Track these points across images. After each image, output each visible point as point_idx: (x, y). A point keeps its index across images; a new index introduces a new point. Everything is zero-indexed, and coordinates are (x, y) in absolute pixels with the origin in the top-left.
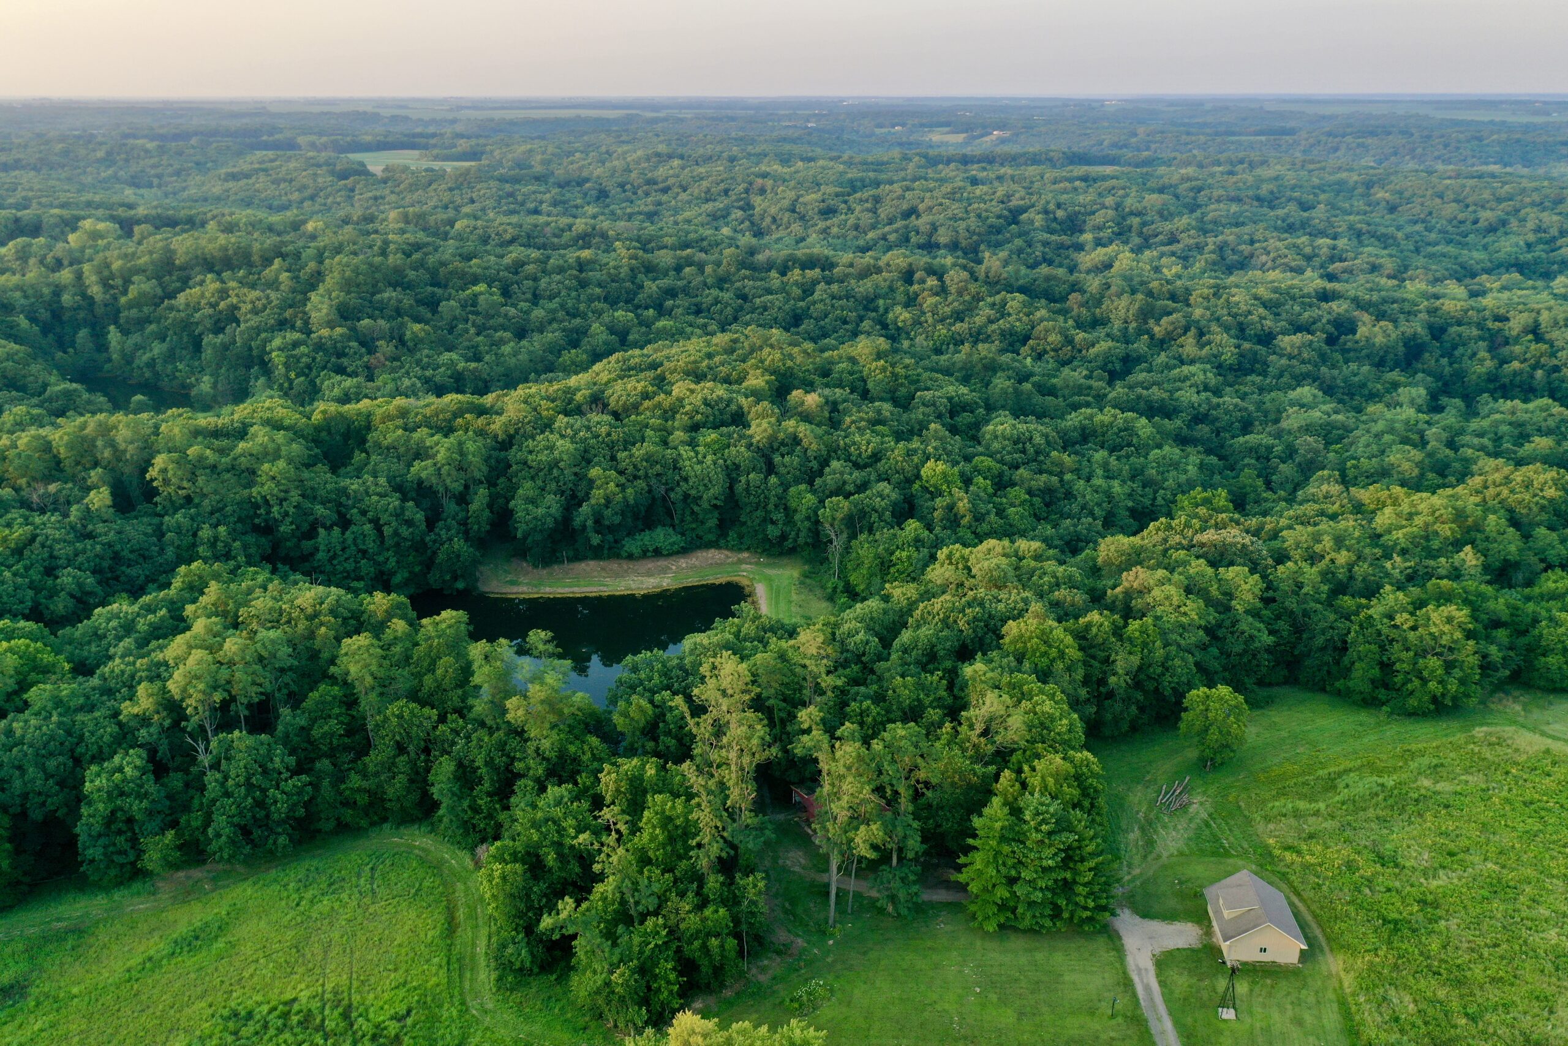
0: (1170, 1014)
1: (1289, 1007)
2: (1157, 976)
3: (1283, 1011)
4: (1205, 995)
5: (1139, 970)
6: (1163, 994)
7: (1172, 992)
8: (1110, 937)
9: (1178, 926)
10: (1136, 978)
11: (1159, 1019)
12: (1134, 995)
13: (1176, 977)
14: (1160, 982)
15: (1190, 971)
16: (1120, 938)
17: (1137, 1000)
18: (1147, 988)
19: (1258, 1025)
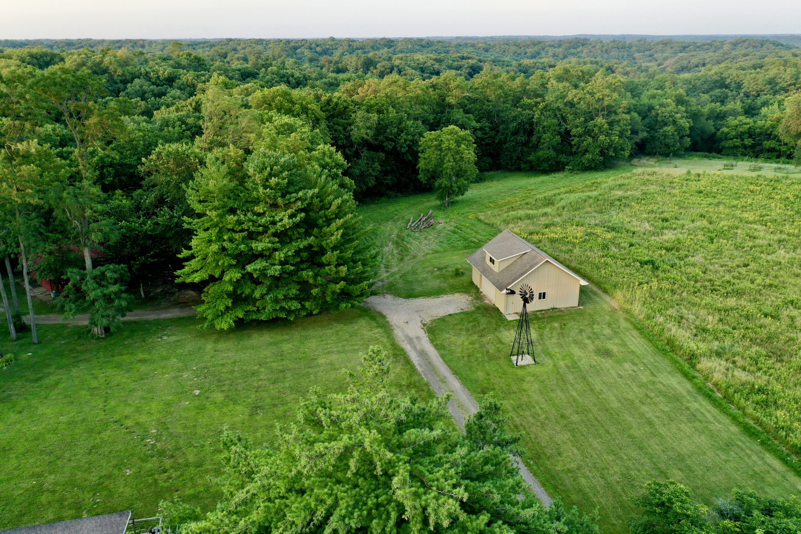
0: (455, 373)
1: (587, 341)
2: (432, 341)
3: (583, 347)
4: (492, 349)
5: (410, 340)
6: (442, 356)
7: (452, 353)
8: (373, 318)
9: (445, 298)
10: (407, 347)
11: (443, 381)
12: (408, 362)
13: (453, 339)
14: (436, 346)
15: (467, 330)
16: (384, 317)
17: (413, 367)
18: (422, 354)
19: (562, 363)
